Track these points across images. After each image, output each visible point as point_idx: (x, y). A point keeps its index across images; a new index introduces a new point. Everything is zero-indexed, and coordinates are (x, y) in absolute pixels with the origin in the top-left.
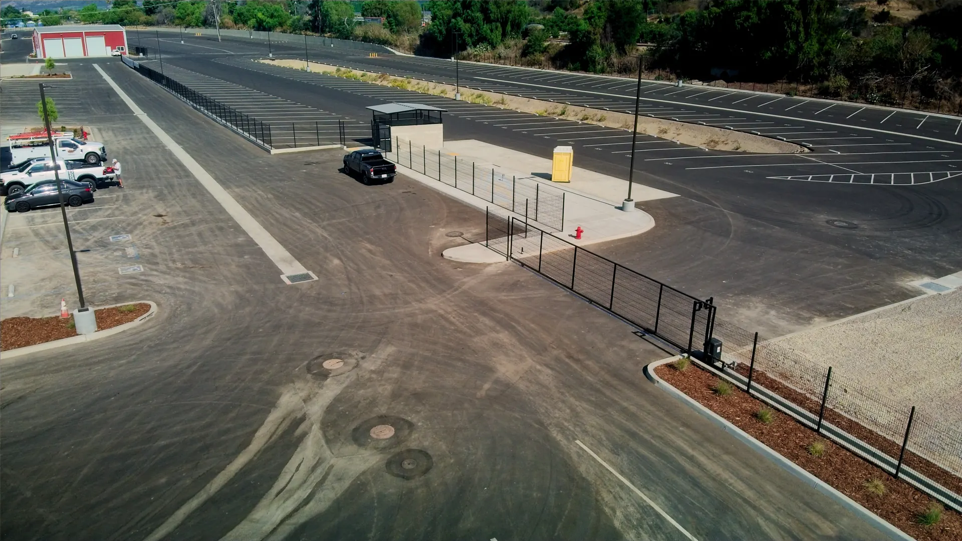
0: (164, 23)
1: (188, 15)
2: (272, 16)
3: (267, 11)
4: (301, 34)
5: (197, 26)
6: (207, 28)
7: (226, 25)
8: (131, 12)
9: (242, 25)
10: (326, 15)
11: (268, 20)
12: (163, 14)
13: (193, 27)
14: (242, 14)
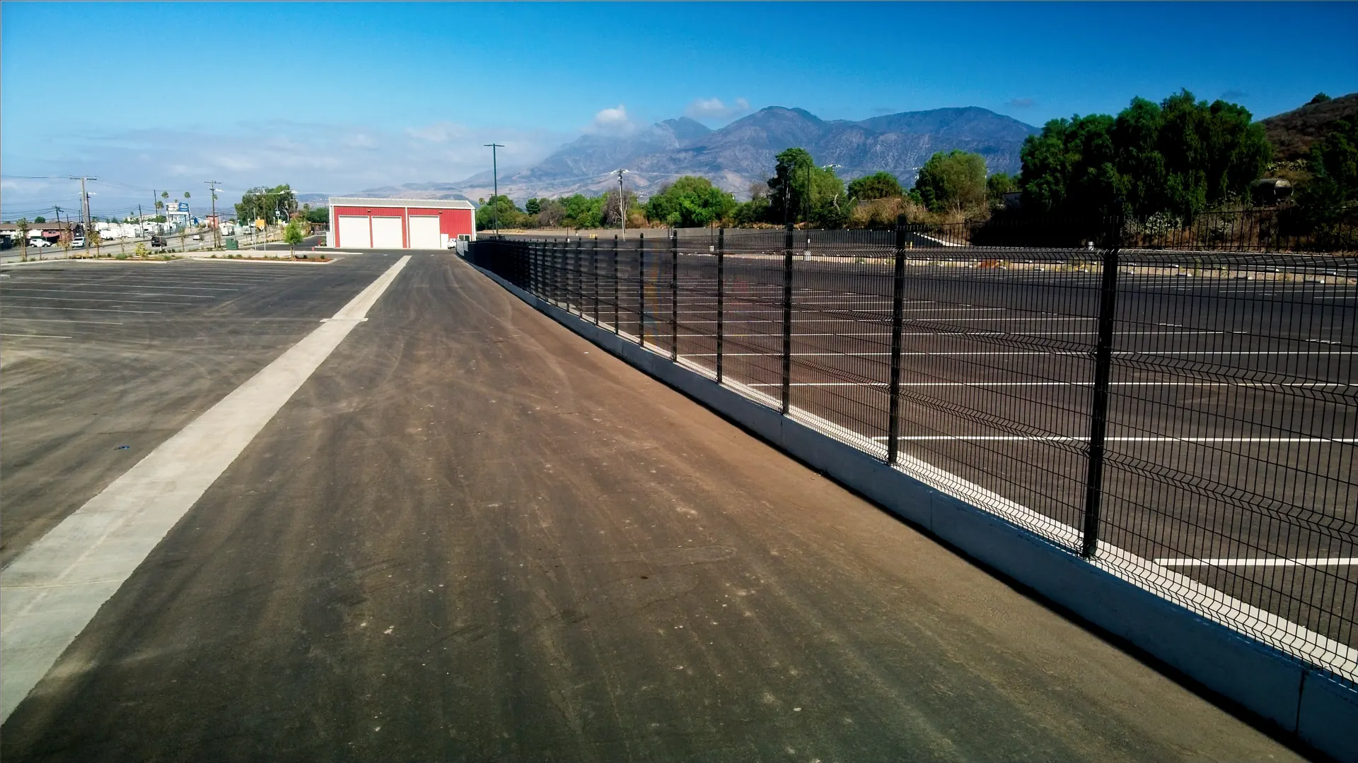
0: (548, 225)
1: (582, 211)
2: (706, 204)
3: (699, 196)
4: (753, 228)
5: (594, 226)
6: (607, 229)
7: (635, 222)
8: (506, 210)
9: (658, 222)
10: (797, 194)
11: (699, 210)
12: (549, 212)
13: (587, 228)
14: (660, 205)
